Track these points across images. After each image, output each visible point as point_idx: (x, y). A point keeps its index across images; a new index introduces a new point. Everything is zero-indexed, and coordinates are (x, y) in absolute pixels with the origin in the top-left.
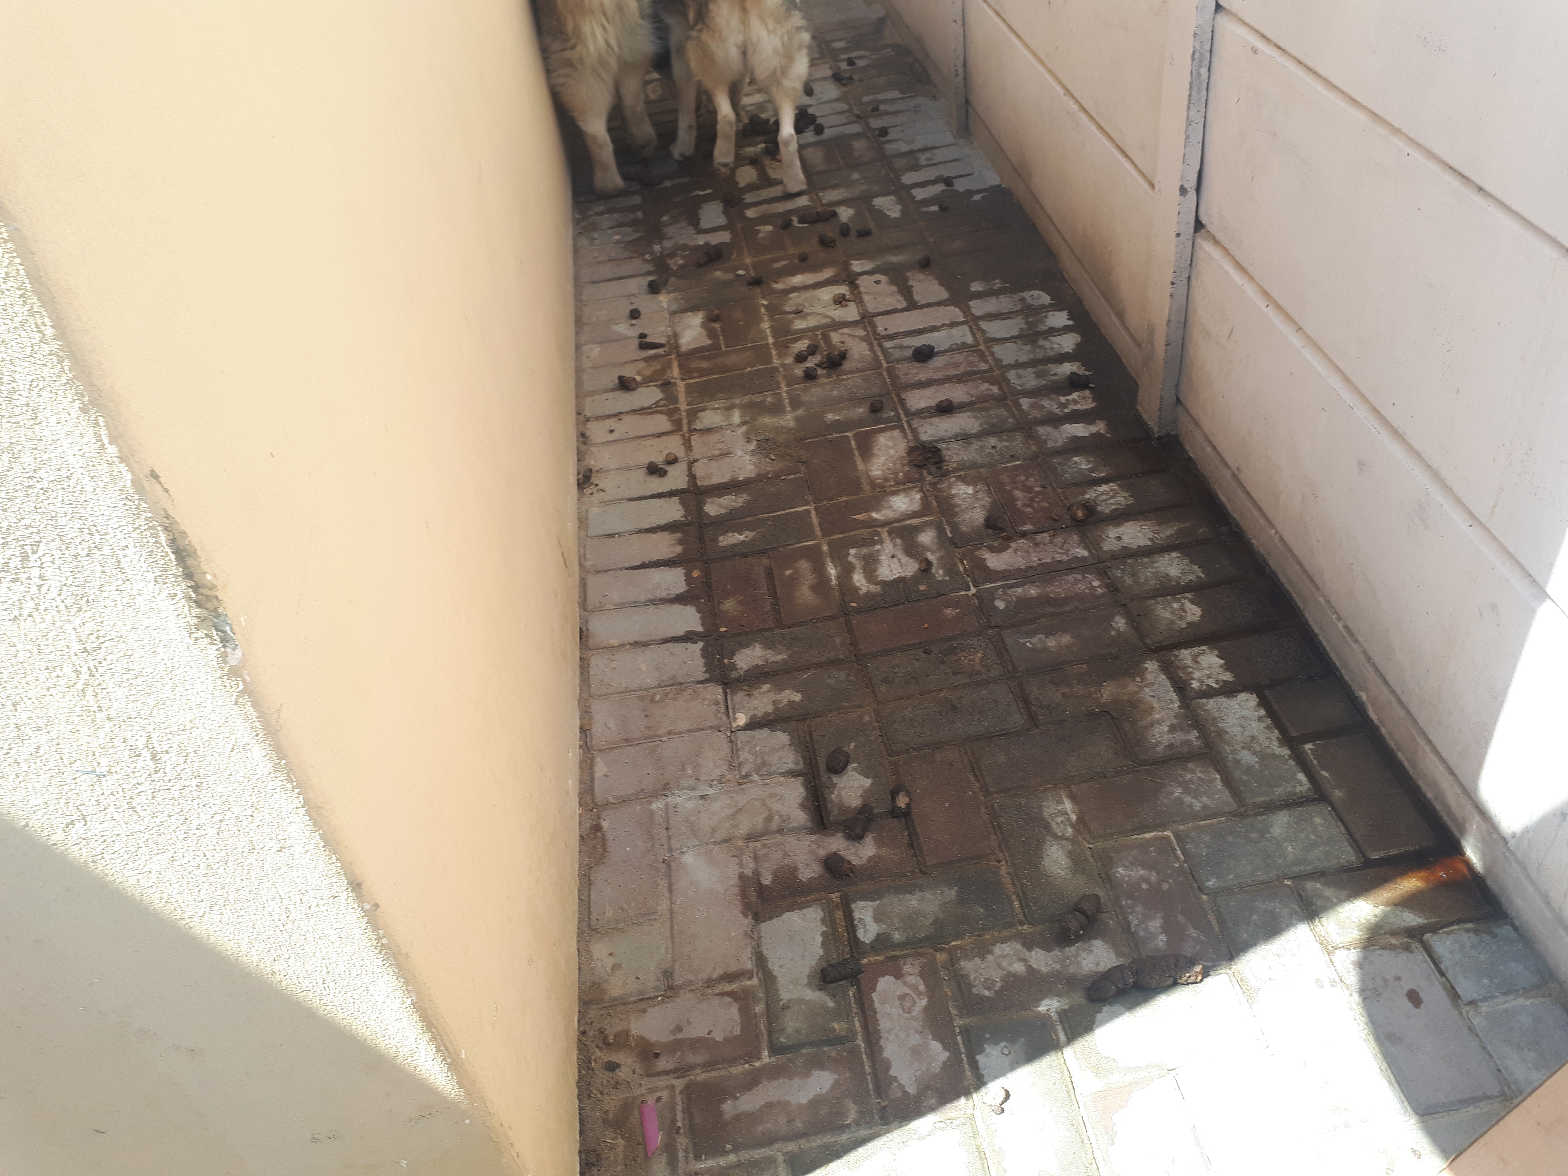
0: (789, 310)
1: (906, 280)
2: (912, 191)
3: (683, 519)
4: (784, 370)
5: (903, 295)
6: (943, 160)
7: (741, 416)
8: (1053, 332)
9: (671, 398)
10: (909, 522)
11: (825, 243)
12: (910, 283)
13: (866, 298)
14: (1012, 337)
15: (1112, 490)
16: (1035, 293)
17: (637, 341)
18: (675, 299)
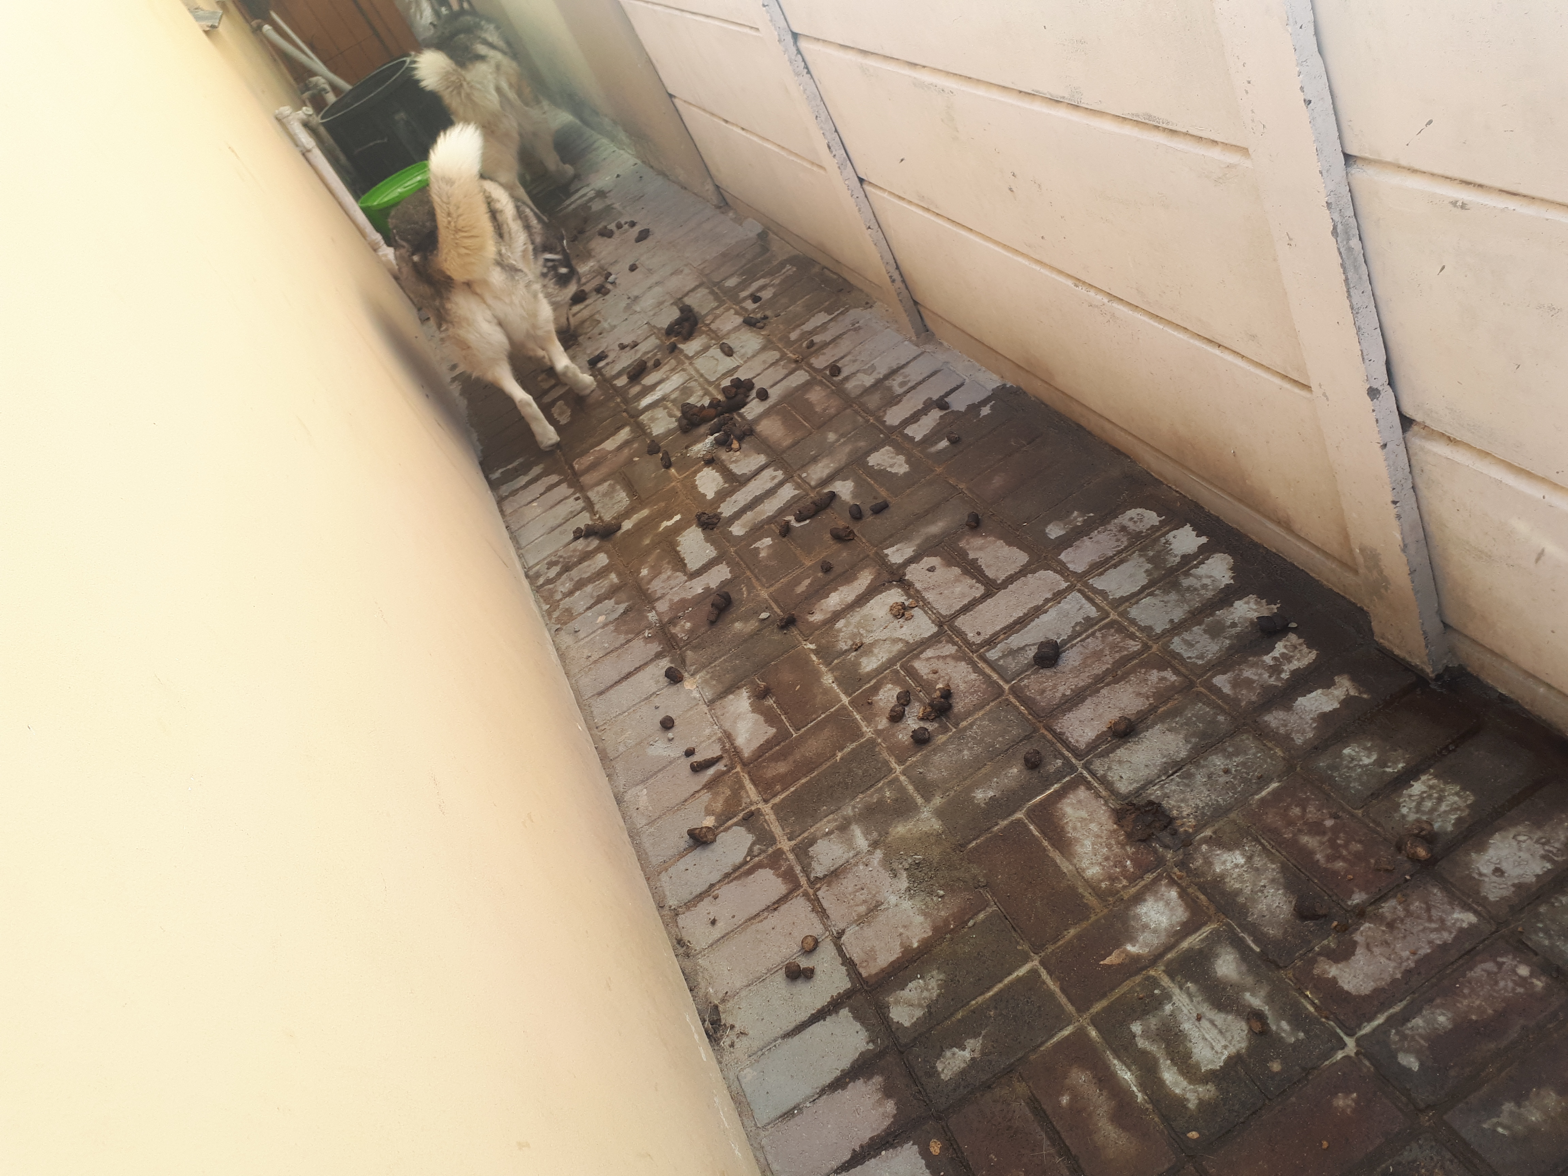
0: (845, 648)
1: (963, 554)
2: (906, 432)
3: (871, 1046)
4: (884, 740)
5: (973, 577)
6: (920, 378)
7: (866, 833)
8: (1188, 561)
9: (764, 837)
10: (1185, 945)
11: (842, 537)
12: (972, 556)
13: (929, 596)
14: (1143, 588)
15: (1431, 787)
16: (1133, 513)
17: (687, 763)
18: (706, 682)
